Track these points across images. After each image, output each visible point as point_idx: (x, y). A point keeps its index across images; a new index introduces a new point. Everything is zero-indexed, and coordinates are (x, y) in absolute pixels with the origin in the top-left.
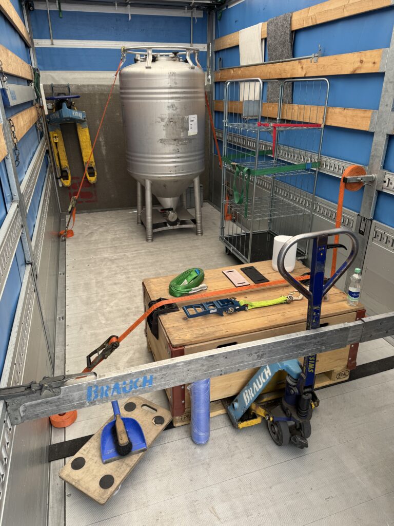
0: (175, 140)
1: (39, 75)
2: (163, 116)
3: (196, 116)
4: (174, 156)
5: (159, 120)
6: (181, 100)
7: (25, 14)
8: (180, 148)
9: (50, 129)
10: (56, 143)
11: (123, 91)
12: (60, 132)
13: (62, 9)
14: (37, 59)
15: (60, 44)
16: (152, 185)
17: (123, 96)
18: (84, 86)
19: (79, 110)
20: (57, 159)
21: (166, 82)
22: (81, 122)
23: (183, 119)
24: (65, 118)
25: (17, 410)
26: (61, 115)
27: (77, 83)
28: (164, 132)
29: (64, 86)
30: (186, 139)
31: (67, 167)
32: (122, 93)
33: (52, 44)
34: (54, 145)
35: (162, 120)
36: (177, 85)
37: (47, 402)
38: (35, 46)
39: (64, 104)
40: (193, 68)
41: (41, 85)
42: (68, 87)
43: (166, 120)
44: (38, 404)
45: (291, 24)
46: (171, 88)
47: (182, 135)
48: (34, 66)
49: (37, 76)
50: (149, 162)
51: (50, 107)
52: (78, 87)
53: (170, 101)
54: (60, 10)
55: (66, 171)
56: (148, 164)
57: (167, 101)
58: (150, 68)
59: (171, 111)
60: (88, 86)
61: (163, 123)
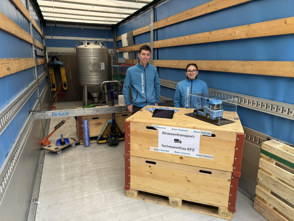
0: (96, 71)
1: (46, 48)
2: (91, 63)
3: (104, 63)
4: (96, 77)
5: (90, 64)
6: (98, 58)
7: (42, 27)
8: (98, 74)
9: (49, 68)
10: (51, 74)
11: (77, 54)
12: (53, 70)
13: (57, 26)
14: (46, 43)
15: (55, 38)
16: (87, 87)
17: (77, 56)
18: (64, 53)
19: (61, 61)
20: (51, 80)
21: (92, 51)
22: (62, 66)
23: (99, 64)
24: (55, 64)
25: (35, 115)
26: (53, 63)
27: (61, 52)
28: (92, 68)
29: (56, 53)
30: (100, 71)
31: (55, 83)
32: (77, 55)
33: (52, 38)
34: (50, 74)
35: (91, 64)
36: (96, 52)
37: (42, 115)
38: (45, 38)
39: (55, 59)
40: (102, 47)
41: (47, 52)
42: (57, 53)
43: (92, 64)
44: (40, 115)
45: (133, 34)
46: (94, 53)
47: (98, 70)
48: (44, 45)
49: (45, 49)
50: (86, 79)
51: (50, 60)
52: (61, 53)
53: (93, 57)
54: (56, 26)
55: (54, 85)
56: (85, 80)
57: (92, 57)
58: (86, 46)
59: (94, 61)
60: (65, 53)
61: (91, 65)
